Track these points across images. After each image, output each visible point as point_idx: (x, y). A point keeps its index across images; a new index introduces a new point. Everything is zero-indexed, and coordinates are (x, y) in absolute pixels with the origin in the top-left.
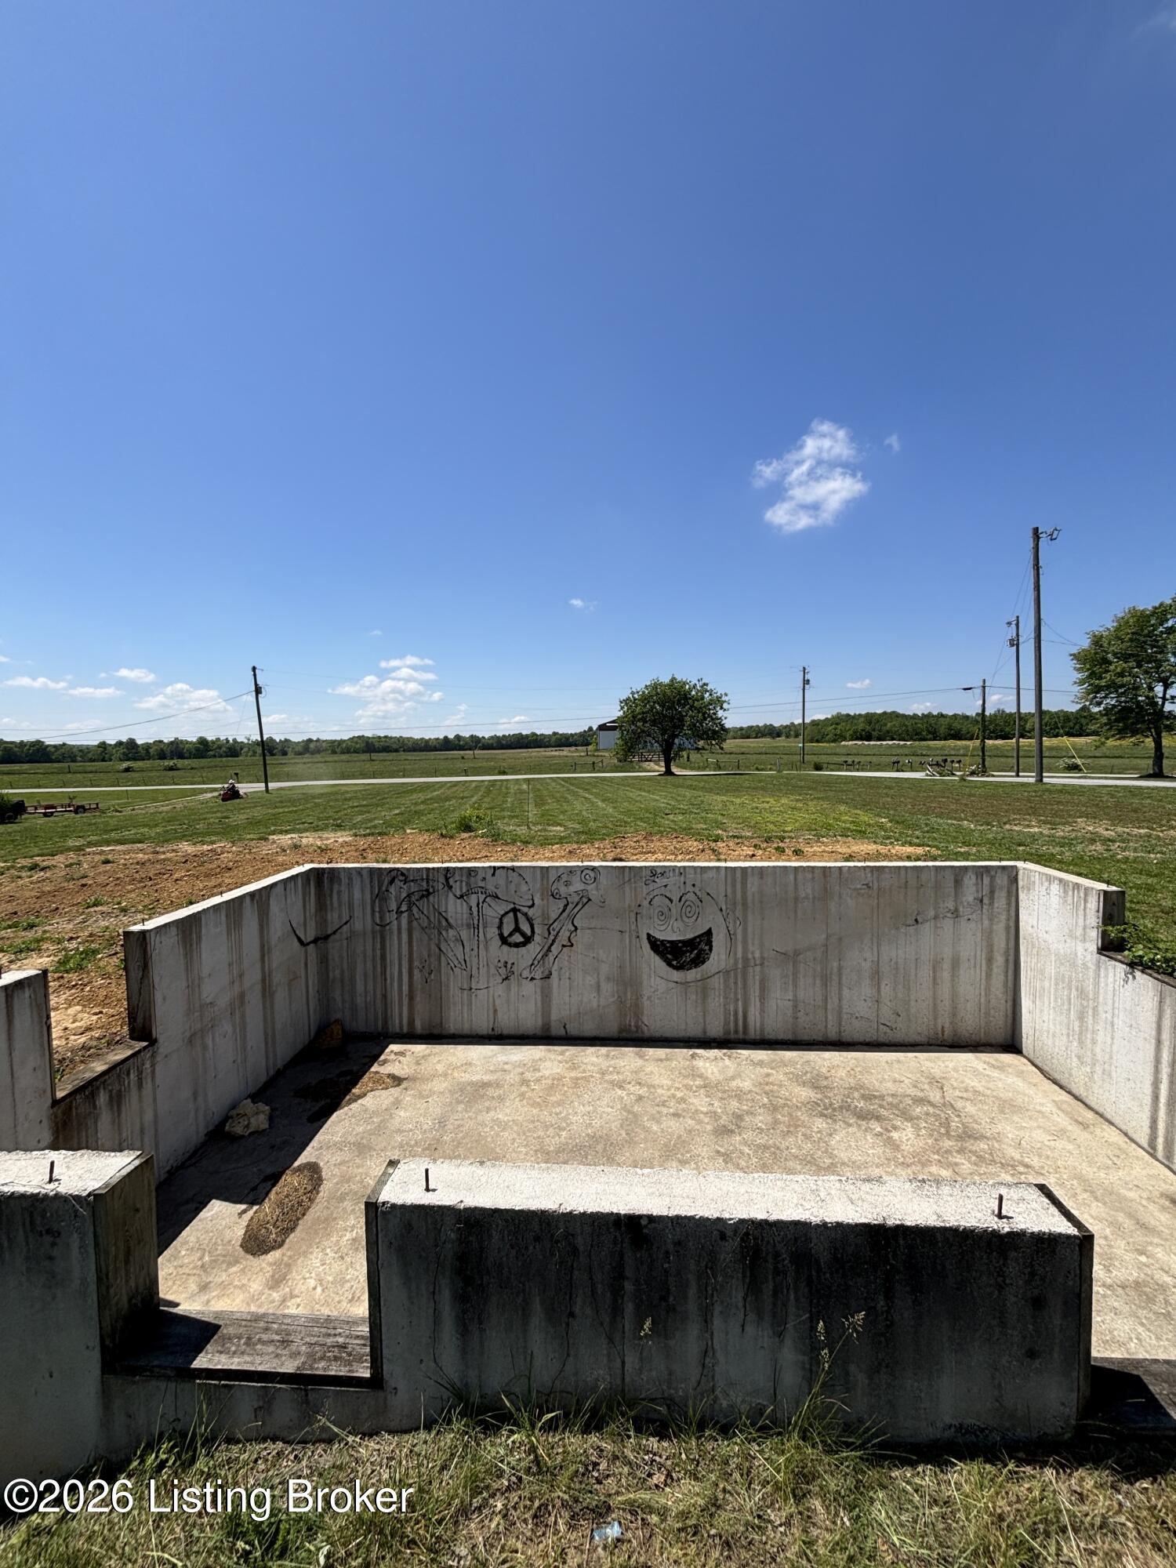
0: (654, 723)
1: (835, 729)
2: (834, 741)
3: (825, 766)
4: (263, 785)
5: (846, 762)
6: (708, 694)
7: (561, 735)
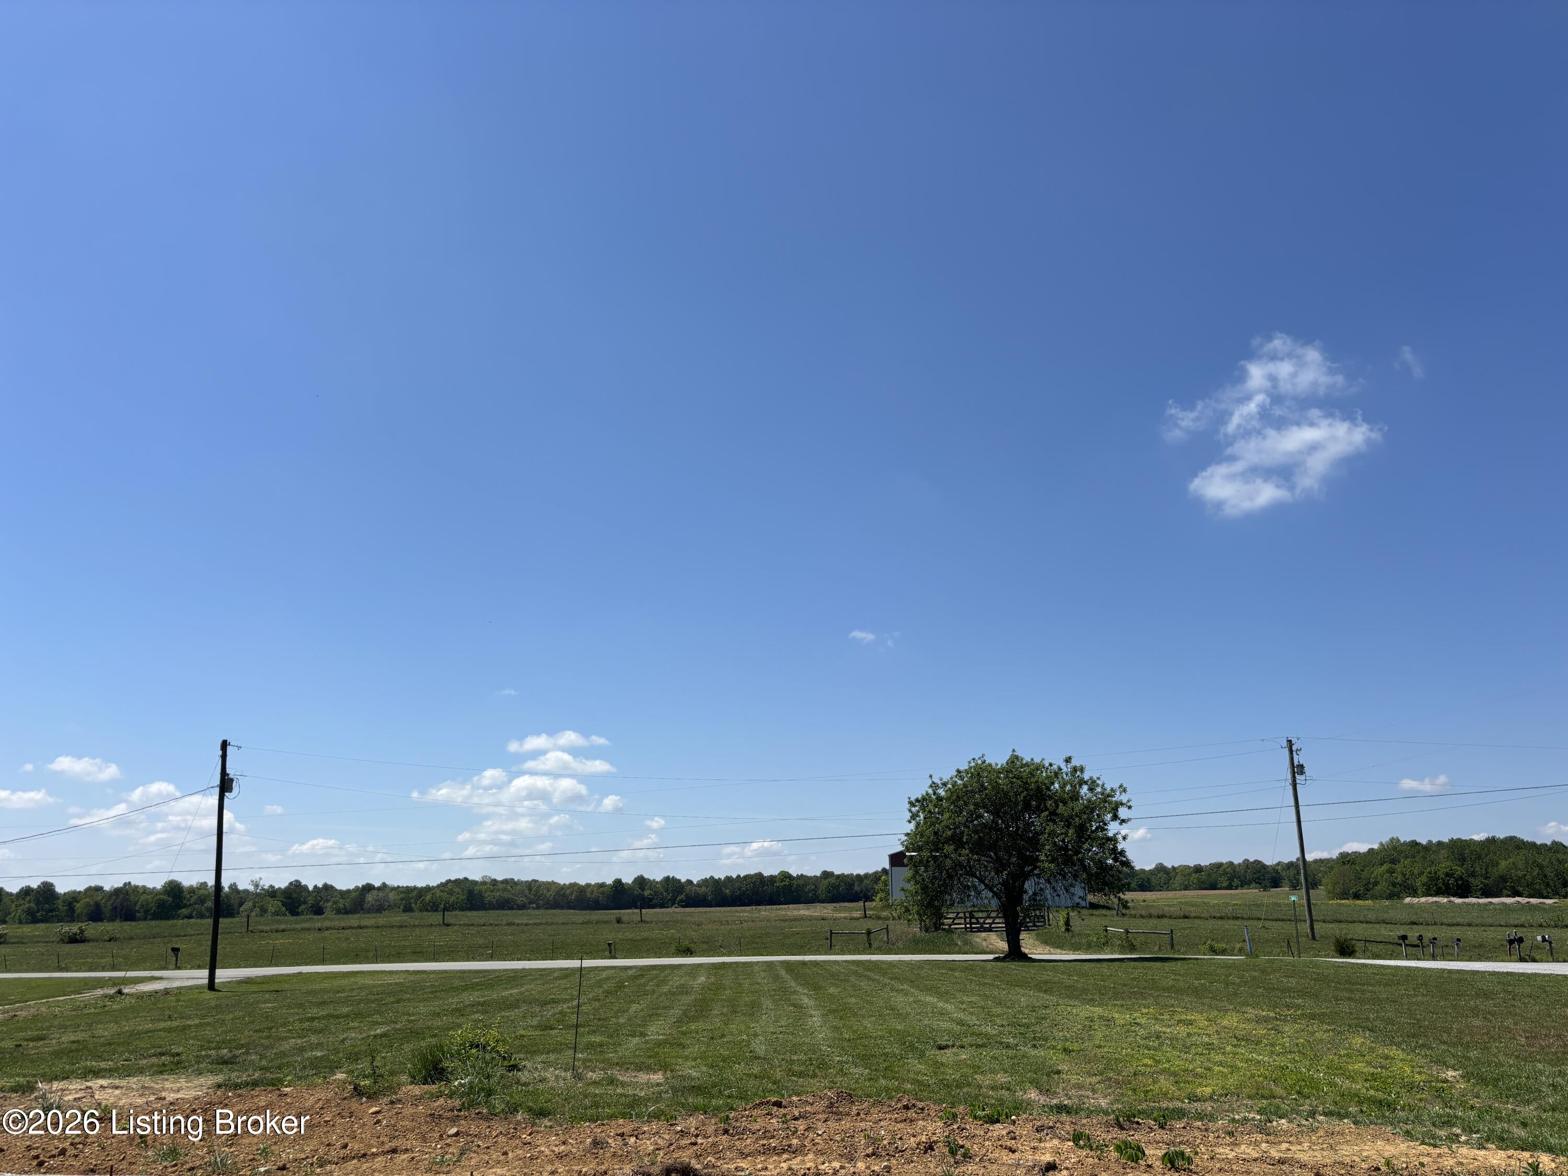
0: (979, 847)
1: (1391, 871)
2: (1390, 897)
3: (1359, 946)
4: (205, 973)
5: (1404, 938)
6: (1085, 788)
7: (838, 876)
